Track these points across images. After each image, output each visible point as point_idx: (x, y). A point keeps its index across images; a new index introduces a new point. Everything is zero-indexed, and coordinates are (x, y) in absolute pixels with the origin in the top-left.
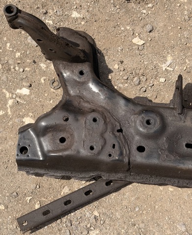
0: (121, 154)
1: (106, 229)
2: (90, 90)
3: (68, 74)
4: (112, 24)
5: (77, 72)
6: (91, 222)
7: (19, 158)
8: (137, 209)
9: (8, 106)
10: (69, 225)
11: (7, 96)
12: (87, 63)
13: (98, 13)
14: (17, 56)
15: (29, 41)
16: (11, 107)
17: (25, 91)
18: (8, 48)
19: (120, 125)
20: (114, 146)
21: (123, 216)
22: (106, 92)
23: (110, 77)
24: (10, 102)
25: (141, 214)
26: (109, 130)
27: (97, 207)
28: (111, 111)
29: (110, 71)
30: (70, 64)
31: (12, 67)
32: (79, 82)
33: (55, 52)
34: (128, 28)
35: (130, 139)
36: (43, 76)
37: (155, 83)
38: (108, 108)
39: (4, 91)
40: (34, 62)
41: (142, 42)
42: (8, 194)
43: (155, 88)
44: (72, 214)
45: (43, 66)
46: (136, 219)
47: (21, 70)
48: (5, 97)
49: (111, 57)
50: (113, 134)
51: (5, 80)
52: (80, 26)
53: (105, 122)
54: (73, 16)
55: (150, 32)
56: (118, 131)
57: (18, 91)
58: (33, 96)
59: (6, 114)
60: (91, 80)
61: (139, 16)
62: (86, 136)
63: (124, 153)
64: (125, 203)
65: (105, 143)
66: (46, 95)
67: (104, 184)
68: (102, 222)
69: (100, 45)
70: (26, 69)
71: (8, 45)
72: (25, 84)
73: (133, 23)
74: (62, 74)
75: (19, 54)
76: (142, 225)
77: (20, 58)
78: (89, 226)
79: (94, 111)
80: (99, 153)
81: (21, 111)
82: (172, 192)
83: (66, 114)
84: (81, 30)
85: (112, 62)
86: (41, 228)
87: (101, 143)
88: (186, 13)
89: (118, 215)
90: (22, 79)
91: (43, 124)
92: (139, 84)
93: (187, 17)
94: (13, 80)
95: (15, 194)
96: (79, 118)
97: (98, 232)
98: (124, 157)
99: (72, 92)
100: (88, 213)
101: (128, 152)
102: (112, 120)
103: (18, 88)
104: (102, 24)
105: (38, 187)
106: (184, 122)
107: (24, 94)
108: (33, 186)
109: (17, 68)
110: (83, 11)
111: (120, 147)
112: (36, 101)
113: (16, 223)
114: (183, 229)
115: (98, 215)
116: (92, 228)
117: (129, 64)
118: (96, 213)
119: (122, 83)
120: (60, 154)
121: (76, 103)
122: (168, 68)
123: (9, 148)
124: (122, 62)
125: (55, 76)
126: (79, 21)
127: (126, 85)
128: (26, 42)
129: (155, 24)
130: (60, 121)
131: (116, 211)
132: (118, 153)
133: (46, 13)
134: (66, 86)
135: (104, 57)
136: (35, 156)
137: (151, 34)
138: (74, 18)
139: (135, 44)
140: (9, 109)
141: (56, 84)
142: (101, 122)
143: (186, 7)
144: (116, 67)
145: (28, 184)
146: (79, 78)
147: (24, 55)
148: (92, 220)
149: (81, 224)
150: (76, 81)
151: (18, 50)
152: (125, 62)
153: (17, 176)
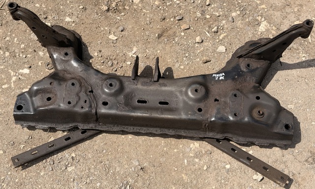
0: (91, 106)
1: (80, 166)
2: (72, 65)
3: (56, 55)
4: (95, 26)
5: (63, 53)
6: (69, 161)
7: (15, 113)
8: (104, 151)
9: (12, 81)
10: (52, 163)
11: (12, 74)
12: (71, 48)
13: (85, 19)
14: (22, 47)
15: (32, 37)
16: (14, 82)
17: (26, 71)
18: (15, 42)
19: (92, 88)
20: (86, 102)
21: (94, 156)
22: (83, 66)
23: (91, 61)
24: (14, 79)
25: (107, 155)
26: (83, 90)
27: (75, 151)
28: (86, 79)
29: (92, 57)
30: (58, 48)
31: (17, 54)
32: (64, 60)
33: (46, 38)
34: (106, 29)
35: (98, 97)
36: (40, 61)
37: (123, 65)
38: (84, 77)
39: (10, 71)
40: (35, 51)
41: (116, 38)
42: (6, 143)
43: (123, 69)
44: (55, 156)
45: (41, 53)
46: (103, 158)
47: (24, 56)
48: (10, 75)
49: (93, 48)
50: (86, 93)
51: (11, 63)
52: (71, 27)
53: (80, 86)
54: (66, 20)
55: (122, 31)
56: (90, 92)
57: (21, 71)
58: (32, 74)
59: (10, 87)
60: (73, 58)
61: (114, 21)
62: (65, 95)
63: (93, 106)
64: (96, 147)
65: (79, 99)
66: (42, 73)
67: (80, 132)
68: (77, 161)
69: (85, 39)
70: (28, 56)
71: (16, 39)
72: (26, 66)
73: (110, 25)
74: (52, 55)
75: (23, 45)
76: (107, 162)
77: (24, 49)
78: (67, 164)
79: (73, 78)
80: (74, 106)
81: (22, 85)
82: (131, 139)
83: (52, 80)
84: (72, 29)
85: (93, 52)
86: (30, 166)
87: (76, 99)
88: (148, 19)
89: (90, 156)
90: (24, 63)
91: (35, 88)
92: (112, 66)
93: (148, 22)
94: (17, 63)
95: (12, 142)
96: (62, 83)
97: (74, 168)
98: (92, 109)
99: (59, 67)
100: (67, 155)
101: (96, 106)
102: (86, 84)
103: (20, 69)
104: (87, 26)
105: (30, 138)
106: (137, 85)
107: (25, 73)
108: (26, 137)
109: (21, 55)
110: (74, 17)
111: (90, 102)
112: (34, 78)
113: (11, 163)
114: (137, 164)
115: (75, 156)
116: (69, 165)
117: (106, 52)
118: (73, 155)
119: (100, 65)
120: (46, 108)
121: (61, 75)
122: (133, 55)
123: (10, 110)
124: (100, 51)
125: (49, 60)
126: (71, 24)
127: (103, 66)
128: (29, 37)
129: (126, 27)
130: (47, 86)
131: (89, 153)
132: (88, 106)
133: (46, 18)
134: (55, 63)
135: (87, 48)
136: (28, 112)
137: (123, 32)
138: (67, 22)
139: (110, 39)
140: (13, 83)
141: (49, 66)
142: (77, 85)
143: (148, 16)
144: (96, 54)
145: (22, 136)
146: (64, 57)
147: (28, 46)
148: (70, 160)
149: (61, 163)
150: (62, 59)
151: (23, 43)
152: (103, 51)
153: (15, 130)
